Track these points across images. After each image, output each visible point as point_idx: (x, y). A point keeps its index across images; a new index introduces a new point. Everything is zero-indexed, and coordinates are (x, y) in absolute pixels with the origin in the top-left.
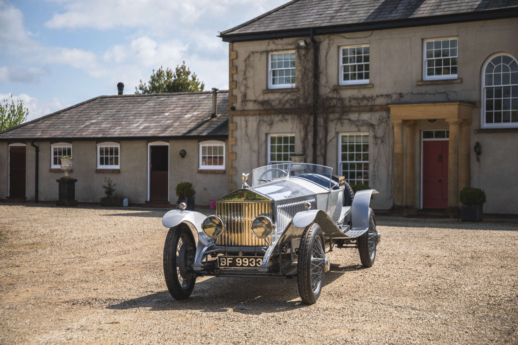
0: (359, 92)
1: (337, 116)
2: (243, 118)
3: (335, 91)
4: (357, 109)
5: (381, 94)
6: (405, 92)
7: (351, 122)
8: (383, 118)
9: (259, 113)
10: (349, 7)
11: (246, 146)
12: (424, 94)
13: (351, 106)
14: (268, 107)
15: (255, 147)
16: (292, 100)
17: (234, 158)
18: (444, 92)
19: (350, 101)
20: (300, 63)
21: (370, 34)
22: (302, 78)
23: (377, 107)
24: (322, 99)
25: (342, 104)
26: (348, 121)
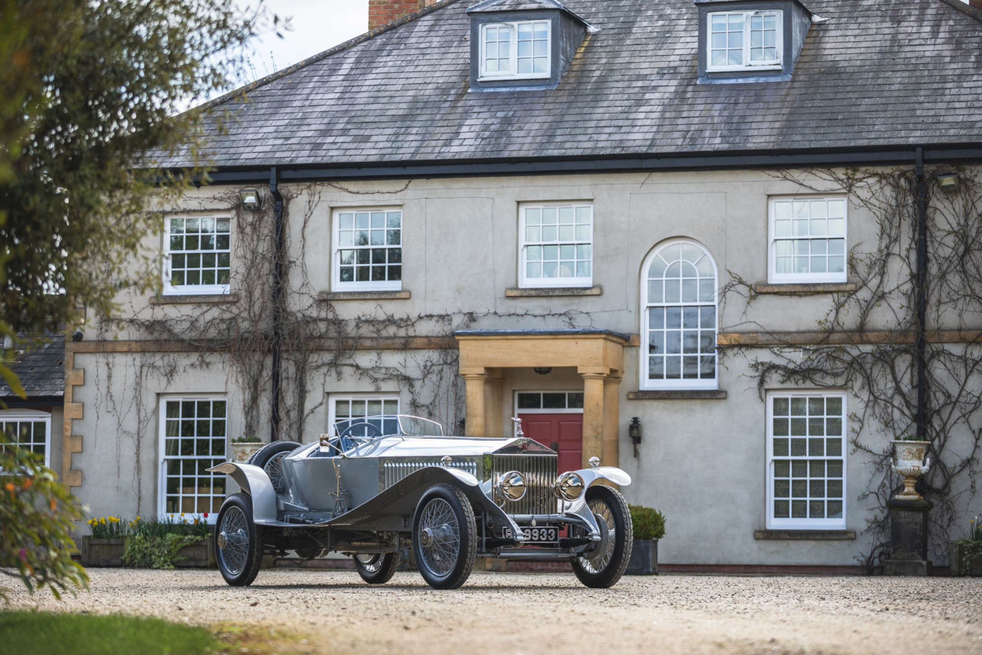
0: (378, 308)
1: (327, 357)
2: (102, 359)
3: (324, 304)
4: (375, 343)
5: (428, 313)
6: (480, 310)
7: (360, 372)
8: (433, 365)
9: (142, 348)
10: (349, 127)
11: (108, 422)
12: (522, 315)
13: (360, 338)
14: (165, 336)
15: (131, 424)
16: (223, 320)
17: (78, 448)
18: (564, 314)
19: (358, 327)
20: (243, 240)
21: (403, 186)
22: (249, 274)
23: (418, 341)
24: (293, 319)
25: (339, 333)
26: (354, 369)
